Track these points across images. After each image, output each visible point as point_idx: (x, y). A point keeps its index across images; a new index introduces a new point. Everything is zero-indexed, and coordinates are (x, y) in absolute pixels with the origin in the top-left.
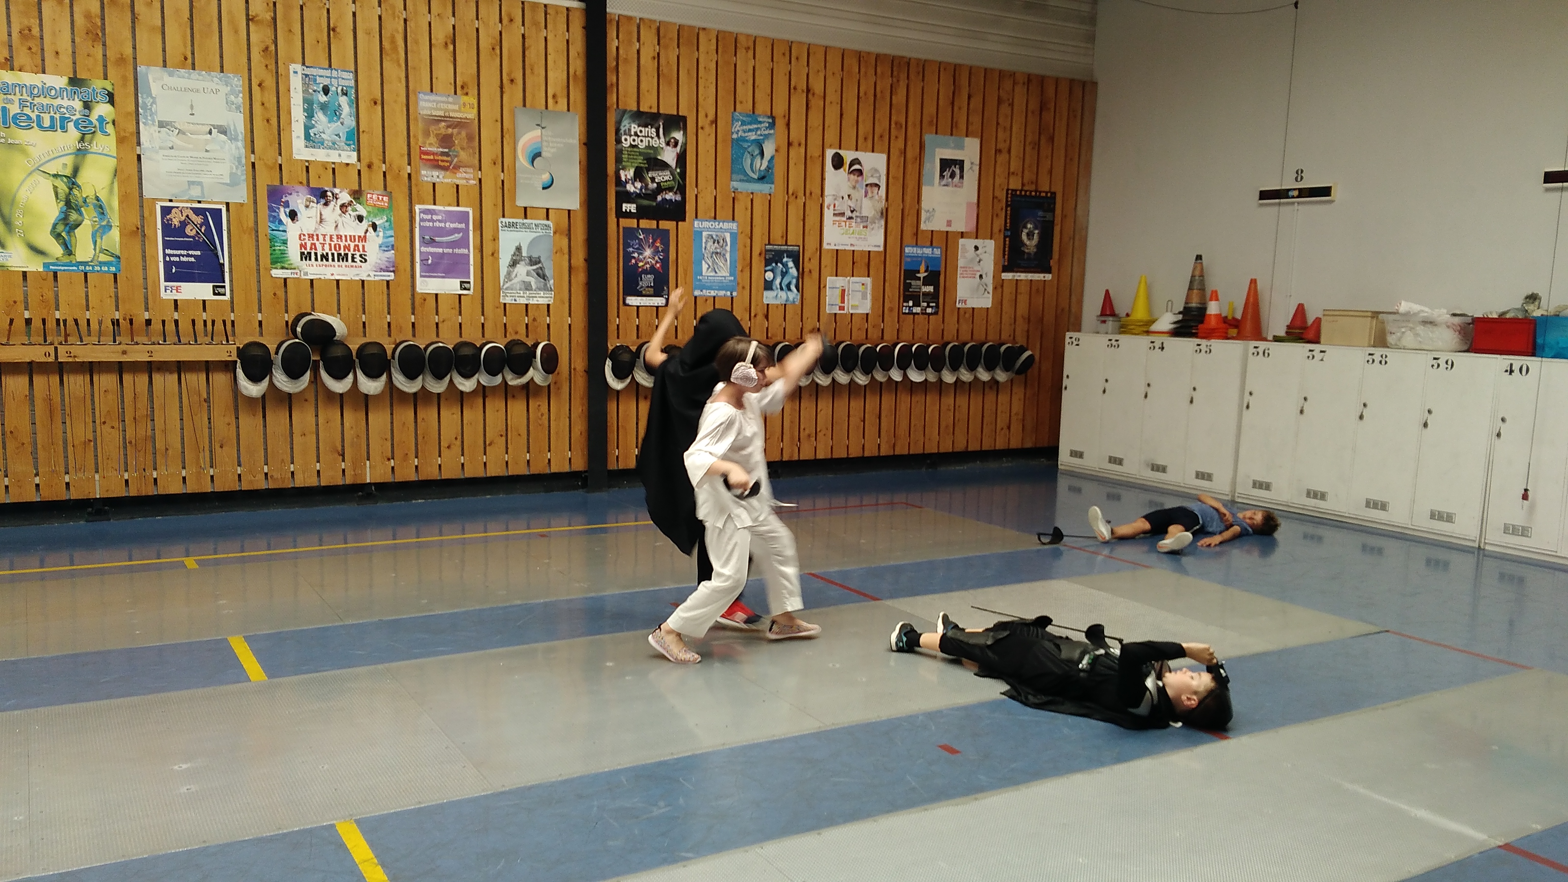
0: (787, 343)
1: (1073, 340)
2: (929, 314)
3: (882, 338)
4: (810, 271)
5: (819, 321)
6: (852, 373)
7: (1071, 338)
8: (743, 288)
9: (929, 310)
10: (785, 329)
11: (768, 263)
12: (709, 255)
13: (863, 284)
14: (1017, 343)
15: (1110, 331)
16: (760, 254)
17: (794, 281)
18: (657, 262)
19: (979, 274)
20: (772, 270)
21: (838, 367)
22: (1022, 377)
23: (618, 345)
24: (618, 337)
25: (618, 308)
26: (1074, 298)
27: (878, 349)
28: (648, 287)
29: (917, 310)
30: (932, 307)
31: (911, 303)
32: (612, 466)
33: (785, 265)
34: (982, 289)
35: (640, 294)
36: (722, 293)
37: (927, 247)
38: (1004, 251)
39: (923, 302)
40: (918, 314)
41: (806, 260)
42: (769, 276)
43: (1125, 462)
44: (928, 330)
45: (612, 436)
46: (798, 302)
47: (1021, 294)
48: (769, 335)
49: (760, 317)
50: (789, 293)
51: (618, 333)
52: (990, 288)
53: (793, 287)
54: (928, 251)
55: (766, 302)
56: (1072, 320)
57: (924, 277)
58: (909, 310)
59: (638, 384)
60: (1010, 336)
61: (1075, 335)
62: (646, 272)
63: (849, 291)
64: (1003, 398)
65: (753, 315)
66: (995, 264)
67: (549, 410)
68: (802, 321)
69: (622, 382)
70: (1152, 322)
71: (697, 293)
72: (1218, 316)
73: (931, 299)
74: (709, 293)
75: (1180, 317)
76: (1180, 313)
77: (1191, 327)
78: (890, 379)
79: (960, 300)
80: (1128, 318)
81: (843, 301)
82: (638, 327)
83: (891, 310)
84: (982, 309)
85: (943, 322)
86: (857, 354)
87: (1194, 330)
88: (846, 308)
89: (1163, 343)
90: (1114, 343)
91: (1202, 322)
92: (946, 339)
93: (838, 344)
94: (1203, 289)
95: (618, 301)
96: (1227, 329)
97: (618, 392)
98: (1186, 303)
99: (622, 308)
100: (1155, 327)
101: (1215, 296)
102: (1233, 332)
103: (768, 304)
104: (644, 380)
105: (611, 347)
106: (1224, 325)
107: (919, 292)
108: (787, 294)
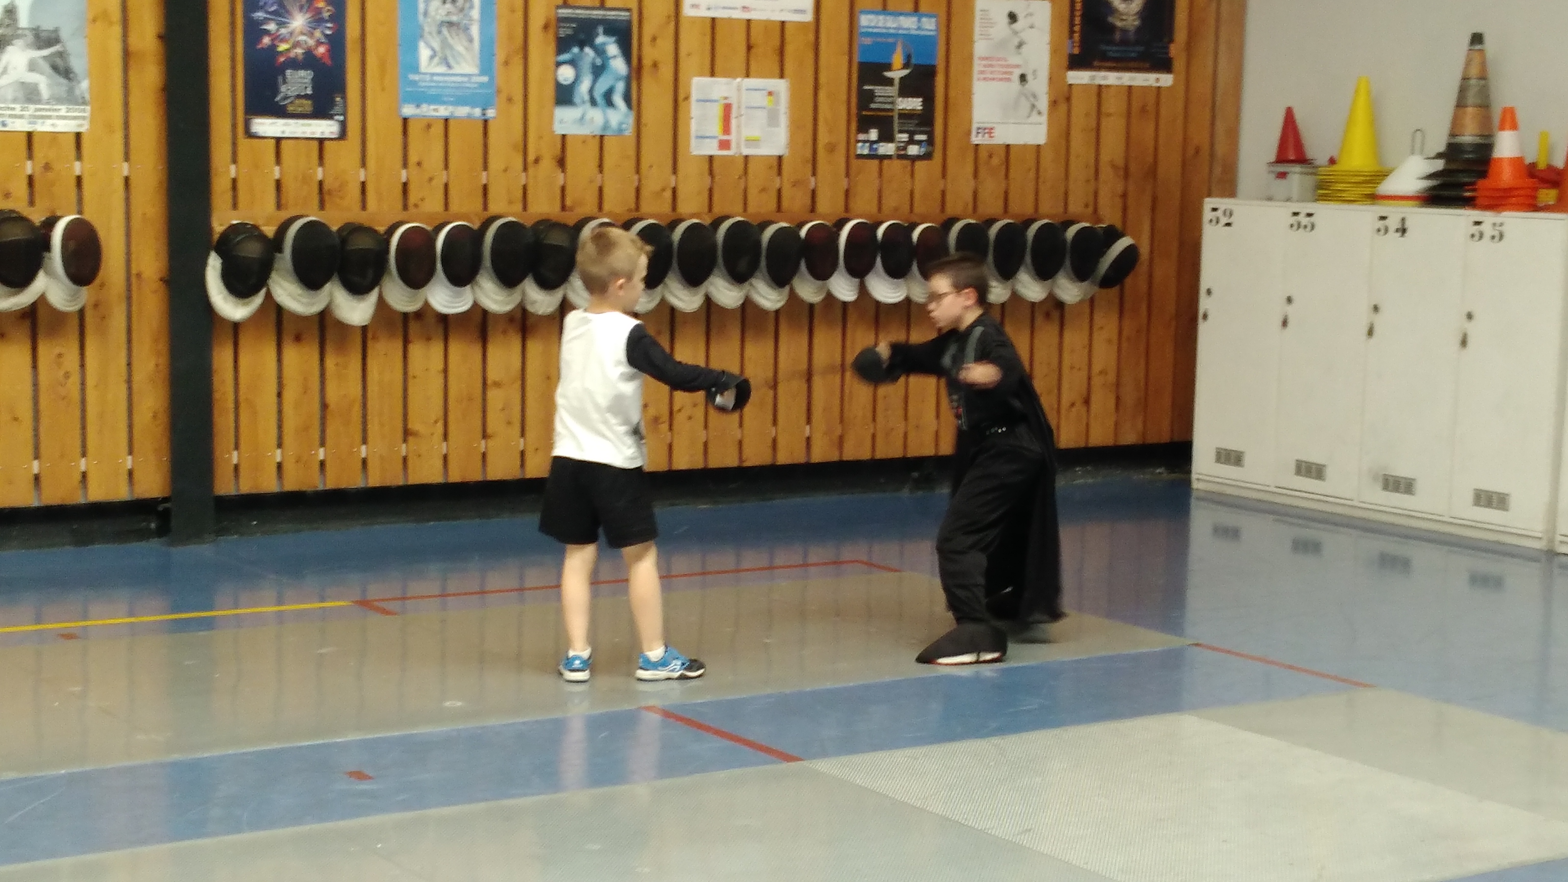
1: (1219, 213)
2: (914, 159)
3: (813, 210)
4: (655, 65)
5: (675, 170)
6: (746, 284)
7: (1215, 210)
8: (510, 100)
9: (913, 150)
10: (601, 190)
11: (563, 45)
12: (434, 29)
13: (770, 94)
14: (1099, 220)
15: (1295, 196)
16: (546, 27)
17: (620, 87)
18: (319, 43)
19: (1017, 72)
20: (572, 63)
21: (716, 271)
22: (1114, 291)
23: (235, 222)
24: (235, 206)
25: (234, 144)
26: (1221, 126)
27: (803, 232)
28: (299, 97)
29: (887, 148)
30: (919, 143)
31: (873, 134)
32: (225, 486)
33: (600, 51)
34: (1025, 105)
35: (280, 112)
36: (462, 111)
37: (906, 15)
38: (1072, 25)
39: (901, 132)
40: (889, 157)
41: (646, 39)
42: (566, 74)
43: (1329, 472)
44: (912, 193)
45: (223, 422)
46: (629, 130)
47: (1109, 115)
48: (568, 202)
49: (548, 164)
50: (610, 112)
51: (235, 198)
52: (1043, 104)
53: (618, 99)
54: (908, 23)
55: (559, 130)
56: (1218, 170)
57: (902, 79)
58: (871, 149)
59: (279, 310)
60: (1087, 206)
61: (1223, 203)
62: (295, 64)
63: (739, 107)
64: (1074, 338)
65: (531, 158)
66: (1054, 51)
67: (82, 366)
68: (638, 171)
69: (244, 304)
70: (1382, 175)
71: (408, 110)
72: (1517, 162)
73: (917, 125)
74: (436, 110)
75: (1439, 165)
76: (1439, 156)
77: (1462, 186)
78: (830, 298)
79: (979, 128)
80: (1334, 168)
81: (726, 129)
82: (278, 184)
83: (831, 148)
84: (1025, 146)
85: (944, 175)
86: (758, 243)
87: (1468, 191)
88: (733, 145)
89: (1403, 220)
90: (1305, 221)
91: (1484, 174)
92: (950, 211)
93: (717, 223)
94: (1485, 106)
95: (234, 126)
96: (1536, 189)
97: (236, 326)
98: (1453, 135)
99: (244, 143)
100: (1389, 187)
101: (1510, 120)
102: (1548, 195)
103: (564, 136)
104: (294, 299)
105: (218, 227)
106: (1529, 182)
107: (891, 110)
108: (605, 114)
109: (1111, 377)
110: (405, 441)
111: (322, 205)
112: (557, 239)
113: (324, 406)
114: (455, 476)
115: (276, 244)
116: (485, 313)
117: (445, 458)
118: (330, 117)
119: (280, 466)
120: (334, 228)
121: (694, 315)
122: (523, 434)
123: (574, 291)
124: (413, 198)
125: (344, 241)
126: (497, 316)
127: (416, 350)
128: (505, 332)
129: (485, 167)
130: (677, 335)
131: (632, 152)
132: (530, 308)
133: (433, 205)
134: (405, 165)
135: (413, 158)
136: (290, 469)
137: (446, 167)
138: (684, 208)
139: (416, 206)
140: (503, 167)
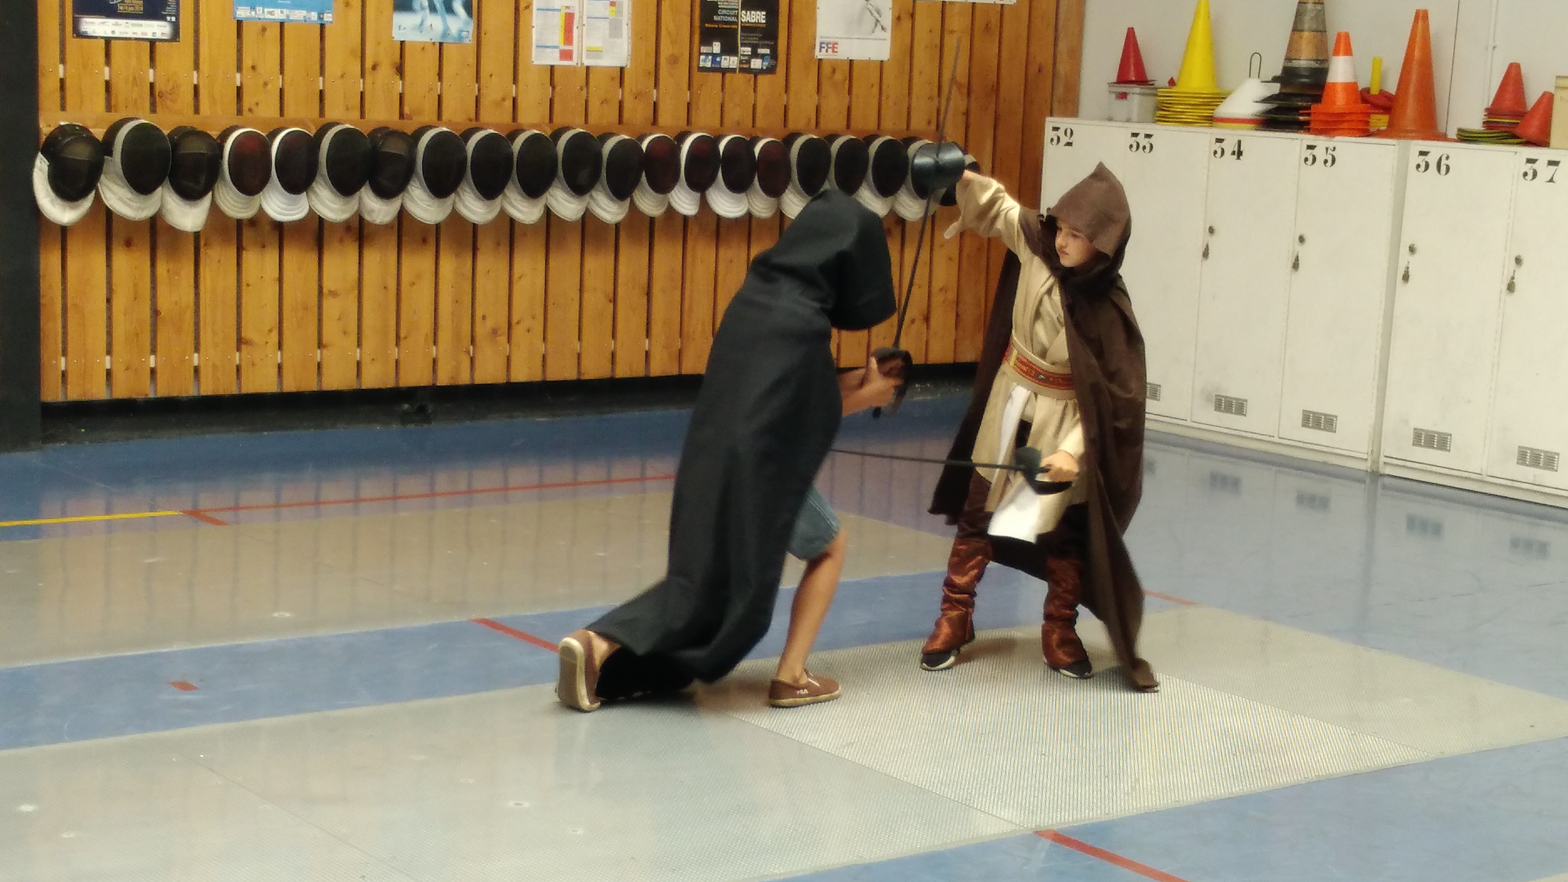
0: (445, 129)
1: (1061, 133)
2: (756, 73)
3: (655, 122)
5: (515, 80)
6: (587, 196)
7: (1056, 129)
8: (347, 4)
9: (756, 64)
10: (440, 98)
13: (613, 4)
15: (1135, 117)
21: (556, 183)
23: (62, 123)
24: (63, 108)
25: (63, 43)
26: (1062, 46)
27: (644, 146)
29: (729, 62)
30: (762, 56)
31: (717, 47)
32: (52, 393)
34: (869, 21)
35: (110, 12)
36: (299, 15)
39: (743, 45)
40: (733, 70)
44: (754, 107)
45: (50, 327)
46: (469, 38)
47: (952, 32)
48: (407, 110)
49: (386, 71)
50: (450, 19)
51: (63, 98)
52: (887, 19)
53: (458, 6)
55: (398, 36)
56: (1060, 90)
58: (714, 61)
59: (109, 213)
60: (929, 123)
61: (1064, 123)
63: (581, 17)
65: (369, 64)
68: (478, 79)
69: (72, 208)
70: (1220, 98)
71: (243, 13)
72: (1351, 87)
73: (760, 39)
74: (271, 13)
75: (1276, 88)
76: (1275, 80)
77: (1297, 109)
78: (671, 211)
79: (821, 43)
80: (1174, 89)
81: (568, 37)
82: (108, 85)
83: (674, 60)
84: (869, 62)
85: (787, 89)
86: (599, 155)
87: (1302, 115)
88: (575, 55)
89: (1239, 142)
90: (1143, 141)
91: (1318, 99)
92: (792, 126)
93: (557, 134)
94: (1321, 31)
95: (62, 25)
96: (1368, 115)
97: (64, 230)
98: (1288, 59)
99: (72, 43)
100: (1225, 109)
101: (1345, 46)
102: (1380, 121)
103: (402, 43)
104: (124, 203)
105: (46, 128)
106: (1362, 107)
107: (736, 23)
108: (444, 20)
109: (952, 296)
110: (239, 349)
111: (153, 109)
112: (395, 147)
113: (155, 313)
114: (290, 386)
115: (105, 147)
116: (321, 220)
117: (280, 367)
118: (163, 18)
119: (109, 373)
120: (166, 132)
121: (533, 227)
122: (359, 345)
123: (412, 200)
124: (246, 104)
125: (175, 146)
126: (333, 225)
127: (250, 257)
128: (341, 241)
129: (322, 73)
130: (517, 245)
131: (472, 61)
132: (367, 217)
133: (268, 110)
134: (239, 69)
135: (247, 62)
136: (119, 376)
137: (282, 72)
138: (524, 118)
139: (250, 110)
140: (339, 73)
